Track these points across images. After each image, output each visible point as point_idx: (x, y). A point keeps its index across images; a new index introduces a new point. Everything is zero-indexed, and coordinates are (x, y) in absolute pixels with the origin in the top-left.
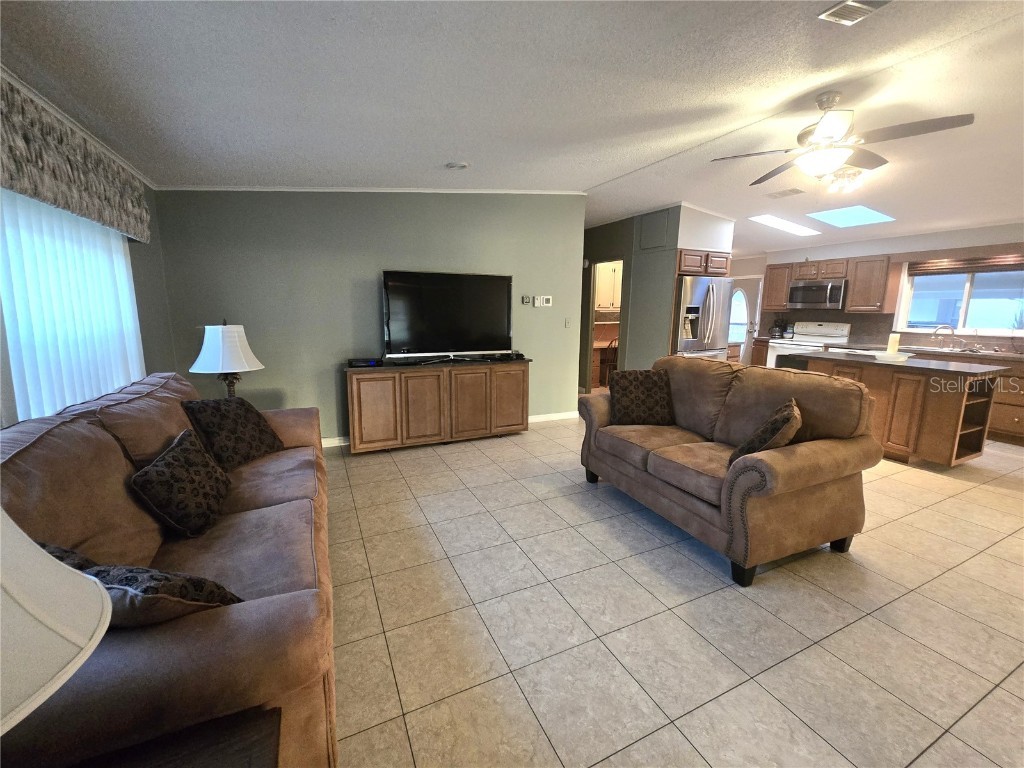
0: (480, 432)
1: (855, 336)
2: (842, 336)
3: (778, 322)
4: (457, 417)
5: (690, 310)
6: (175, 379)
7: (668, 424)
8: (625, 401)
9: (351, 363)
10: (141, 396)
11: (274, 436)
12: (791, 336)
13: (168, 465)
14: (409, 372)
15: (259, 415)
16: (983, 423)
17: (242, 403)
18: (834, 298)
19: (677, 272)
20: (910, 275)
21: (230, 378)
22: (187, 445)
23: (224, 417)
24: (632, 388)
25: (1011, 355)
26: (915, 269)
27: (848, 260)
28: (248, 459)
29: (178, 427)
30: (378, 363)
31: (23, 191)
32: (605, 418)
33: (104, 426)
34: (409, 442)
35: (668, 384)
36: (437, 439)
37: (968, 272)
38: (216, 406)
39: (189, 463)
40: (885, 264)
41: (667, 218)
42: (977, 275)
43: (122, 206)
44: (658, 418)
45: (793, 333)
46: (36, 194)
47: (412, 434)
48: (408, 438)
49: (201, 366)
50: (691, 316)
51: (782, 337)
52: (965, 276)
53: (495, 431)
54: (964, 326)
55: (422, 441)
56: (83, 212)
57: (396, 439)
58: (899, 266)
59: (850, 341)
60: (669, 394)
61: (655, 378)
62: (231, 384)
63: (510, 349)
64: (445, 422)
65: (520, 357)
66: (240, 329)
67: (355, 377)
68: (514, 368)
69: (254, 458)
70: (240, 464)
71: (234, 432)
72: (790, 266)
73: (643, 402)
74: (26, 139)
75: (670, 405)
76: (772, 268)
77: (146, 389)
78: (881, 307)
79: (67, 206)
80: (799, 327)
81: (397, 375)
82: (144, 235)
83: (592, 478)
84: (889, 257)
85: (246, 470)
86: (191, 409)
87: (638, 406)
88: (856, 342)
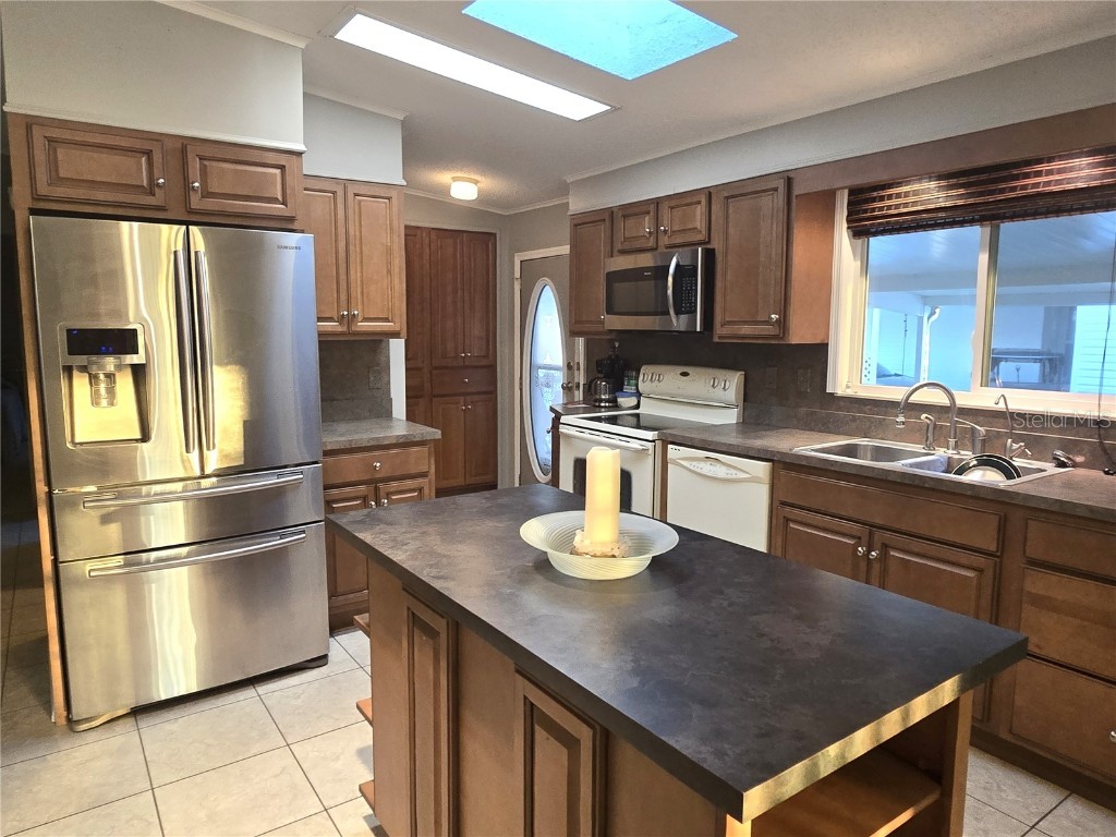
1: (755, 405)
2: (730, 405)
12: (634, 400)
18: (683, 303)
20: (857, 234)
26: (864, 219)
27: (709, 194)
37: (981, 220)
40: (782, 201)
42: (1006, 227)
45: (639, 395)
52: (976, 233)
58: (823, 202)
72: (607, 215)
78: (783, 324)
80: (647, 378)
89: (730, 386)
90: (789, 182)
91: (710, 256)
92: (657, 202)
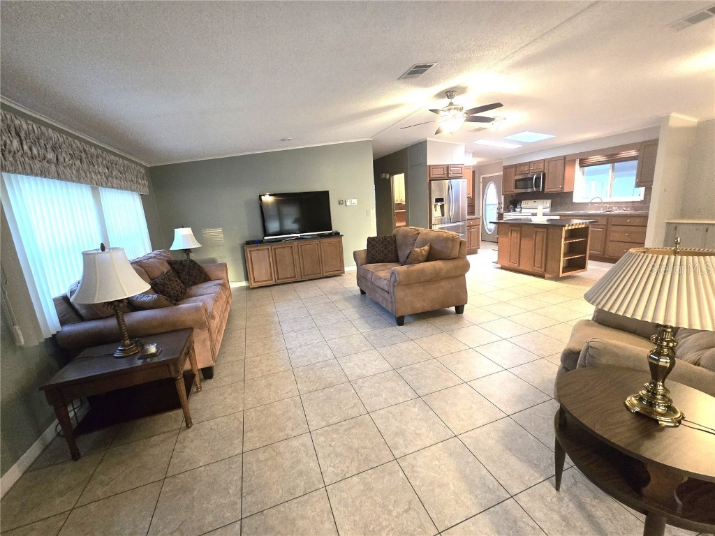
0: (317, 275)
1: (554, 207)
2: (547, 208)
3: (513, 202)
4: (304, 267)
5: (438, 200)
6: (164, 252)
7: (394, 262)
8: (373, 252)
9: (248, 243)
10: (151, 258)
11: (206, 275)
12: (519, 210)
13: (163, 279)
14: (276, 245)
15: (199, 266)
16: (585, 252)
17: (192, 261)
18: (537, 185)
19: (429, 179)
20: (581, 167)
21: (187, 251)
22: (169, 274)
23: (184, 266)
24: (377, 245)
25: (632, 212)
26: (583, 164)
27: (544, 160)
28: (195, 284)
29: (166, 268)
30: (261, 242)
31: (109, 187)
32: (364, 261)
33: (141, 267)
34: (279, 282)
35: (395, 242)
36: (294, 280)
37: (610, 163)
38: (181, 262)
39: (170, 280)
40: (563, 162)
41: (419, 148)
42: (616, 164)
43: (137, 182)
44: (389, 259)
45: (521, 208)
46: (113, 187)
47: (280, 277)
48: (278, 279)
49: (174, 247)
50: (439, 204)
51: (515, 211)
52: (609, 166)
53: (326, 274)
54: (610, 197)
55: (285, 281)
56: (126, 189)
57: (272, 280)
58: (574, 161)
59: (551, 211)
60: (396, 247)
61: (389, 239)
62: (188, 254)
63: (331, 230)
64: (298, 270)
65: (337, 234)
66: (189, 229)
67: (248, 249)
68: (333, 240)
69: (197, 284)
70: (191, 285)
71: (189, 272)
72: (516, 166)
73: (382, 251)
74: (108, 169)
75: (396, 252)
76: (506, 169)
77: (153, 255)
78: (563, 188)
79: (121, 189)
80: (524, 204)
81: (270, 247)
82: (146, 191)
83: (363, 292)
84: (565, 157)
85: (194, 287)
86: (170, 263)
87: (379, 254)
88: (555, 211)
89: (548, 203)
90: (565, 158)
91: (544, 174)
92: (530, 162)
